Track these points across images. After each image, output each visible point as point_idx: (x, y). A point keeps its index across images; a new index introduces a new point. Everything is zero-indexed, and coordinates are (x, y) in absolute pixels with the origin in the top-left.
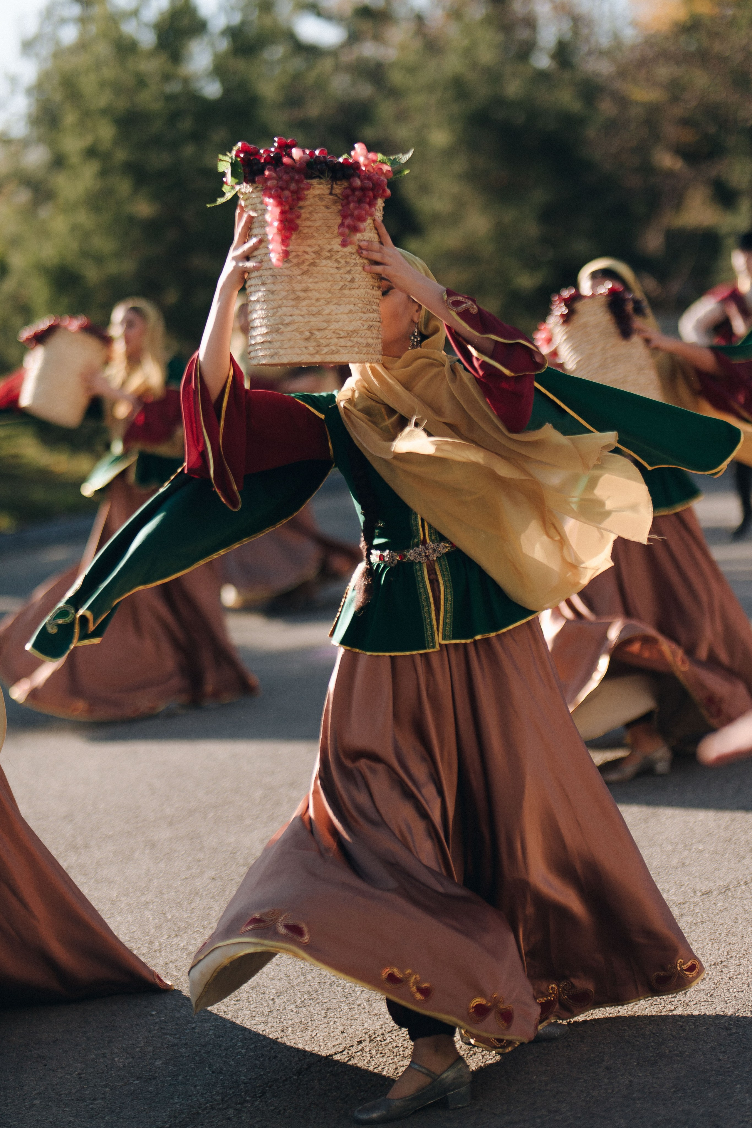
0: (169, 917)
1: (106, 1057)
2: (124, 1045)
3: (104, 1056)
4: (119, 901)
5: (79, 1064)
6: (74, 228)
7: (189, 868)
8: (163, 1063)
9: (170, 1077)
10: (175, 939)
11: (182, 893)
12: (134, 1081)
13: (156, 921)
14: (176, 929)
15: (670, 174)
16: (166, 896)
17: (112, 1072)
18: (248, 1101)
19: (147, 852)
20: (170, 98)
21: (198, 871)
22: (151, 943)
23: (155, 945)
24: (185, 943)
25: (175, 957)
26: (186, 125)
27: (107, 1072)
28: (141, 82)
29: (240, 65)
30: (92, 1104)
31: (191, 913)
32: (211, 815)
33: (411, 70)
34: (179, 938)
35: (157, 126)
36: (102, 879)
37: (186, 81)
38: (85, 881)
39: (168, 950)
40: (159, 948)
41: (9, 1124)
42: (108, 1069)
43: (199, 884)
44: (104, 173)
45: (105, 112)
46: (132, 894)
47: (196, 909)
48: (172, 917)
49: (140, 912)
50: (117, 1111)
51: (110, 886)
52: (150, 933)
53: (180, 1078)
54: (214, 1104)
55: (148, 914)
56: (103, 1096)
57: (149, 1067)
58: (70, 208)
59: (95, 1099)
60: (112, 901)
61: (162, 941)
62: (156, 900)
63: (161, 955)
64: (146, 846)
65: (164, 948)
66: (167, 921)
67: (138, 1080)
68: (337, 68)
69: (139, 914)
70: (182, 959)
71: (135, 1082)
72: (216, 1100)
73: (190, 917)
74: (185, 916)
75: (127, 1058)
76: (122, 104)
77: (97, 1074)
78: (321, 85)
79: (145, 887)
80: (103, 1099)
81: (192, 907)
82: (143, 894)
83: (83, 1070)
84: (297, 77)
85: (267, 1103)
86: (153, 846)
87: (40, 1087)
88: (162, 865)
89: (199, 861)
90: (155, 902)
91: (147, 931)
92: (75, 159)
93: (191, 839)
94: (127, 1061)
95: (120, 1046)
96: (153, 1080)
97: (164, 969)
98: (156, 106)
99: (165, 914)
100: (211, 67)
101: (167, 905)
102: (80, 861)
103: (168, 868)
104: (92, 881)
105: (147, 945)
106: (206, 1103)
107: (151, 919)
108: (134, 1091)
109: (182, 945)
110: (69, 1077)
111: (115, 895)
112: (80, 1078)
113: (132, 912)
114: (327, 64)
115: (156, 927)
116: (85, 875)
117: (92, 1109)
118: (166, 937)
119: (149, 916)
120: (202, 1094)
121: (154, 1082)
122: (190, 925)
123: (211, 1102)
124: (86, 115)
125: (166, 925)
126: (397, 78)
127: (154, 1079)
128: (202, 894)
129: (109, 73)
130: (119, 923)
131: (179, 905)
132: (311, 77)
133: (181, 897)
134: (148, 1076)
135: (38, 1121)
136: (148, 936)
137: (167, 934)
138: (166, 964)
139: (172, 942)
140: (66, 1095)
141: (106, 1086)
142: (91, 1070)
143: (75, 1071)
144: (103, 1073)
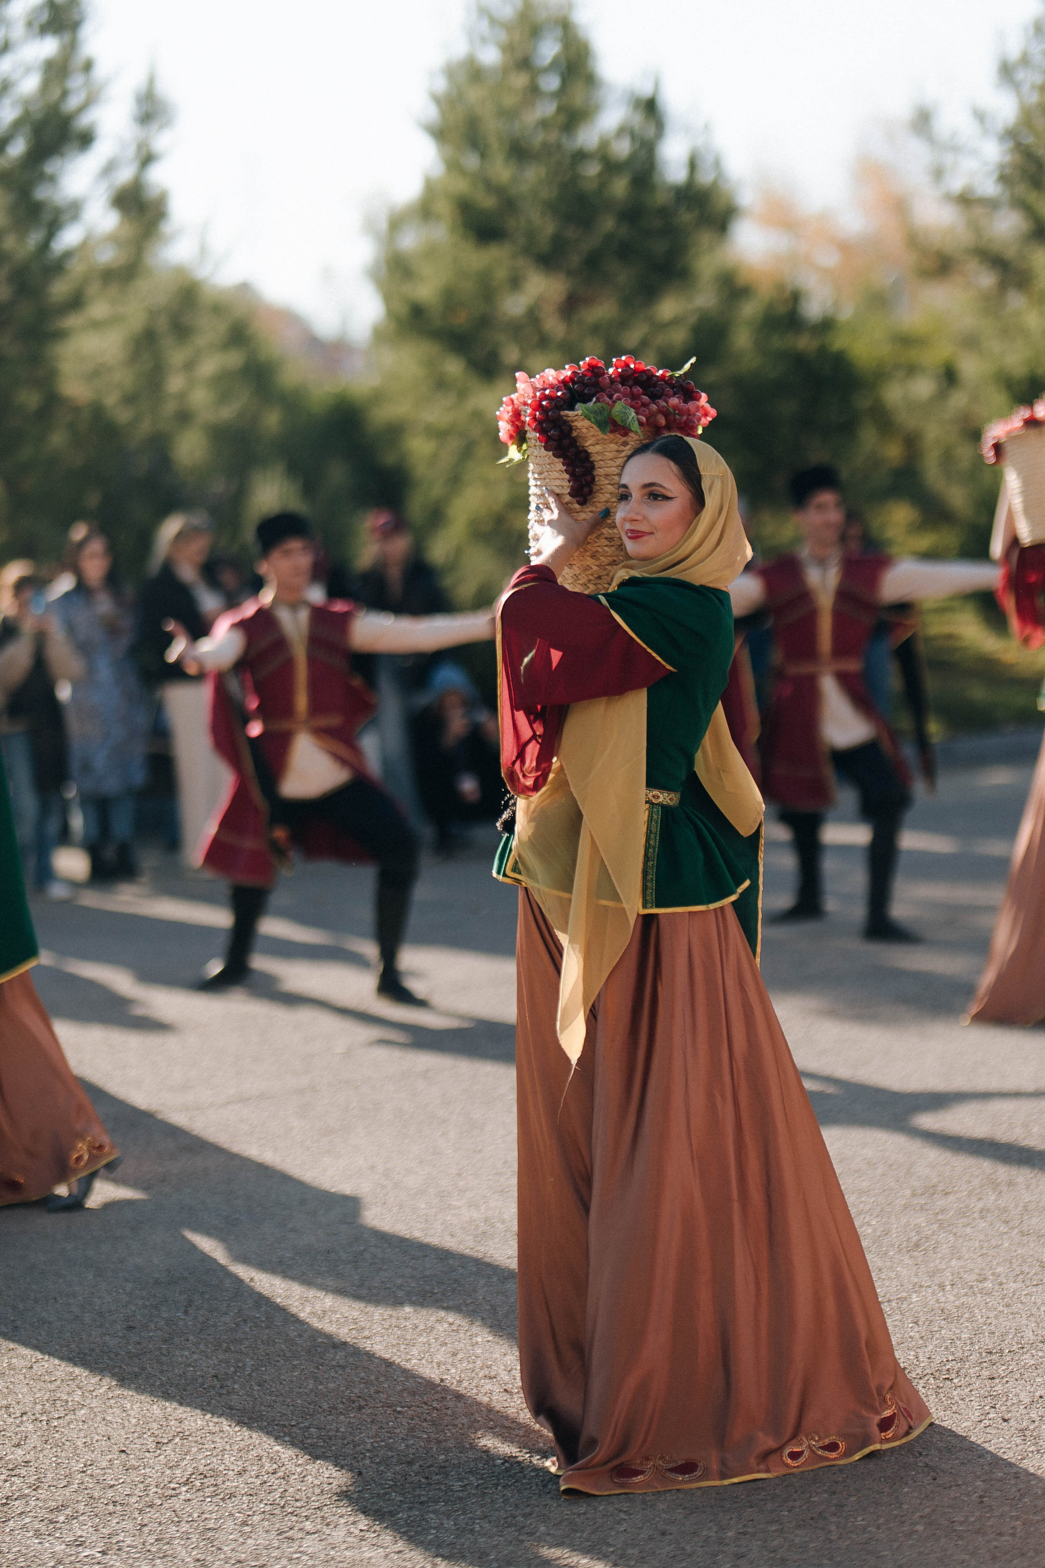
5: (980, 1483)
17: (1026, 1500)
30: (996, 1540)
36: (1029, 1231)
38: (1005, 1231)
41: (880, 1552)
50: (1031, 1553)
51: (1039, 1241)
56: (1012, 1531)
59: (1000, 1534)
77: (1006, 1500)
80: (1013, 1535)
83: (985, 1492)
87: (926, 1508)
110: (966, 1499)
112: (982, 1502)
116: (1006, 1222)
117: (996, 1547)
135: (920, 1554)
140: (961, 1523)
141: (1017, 1518)
142: (998, 1493)
143: (975, 1492)
144: (1013, 1499)
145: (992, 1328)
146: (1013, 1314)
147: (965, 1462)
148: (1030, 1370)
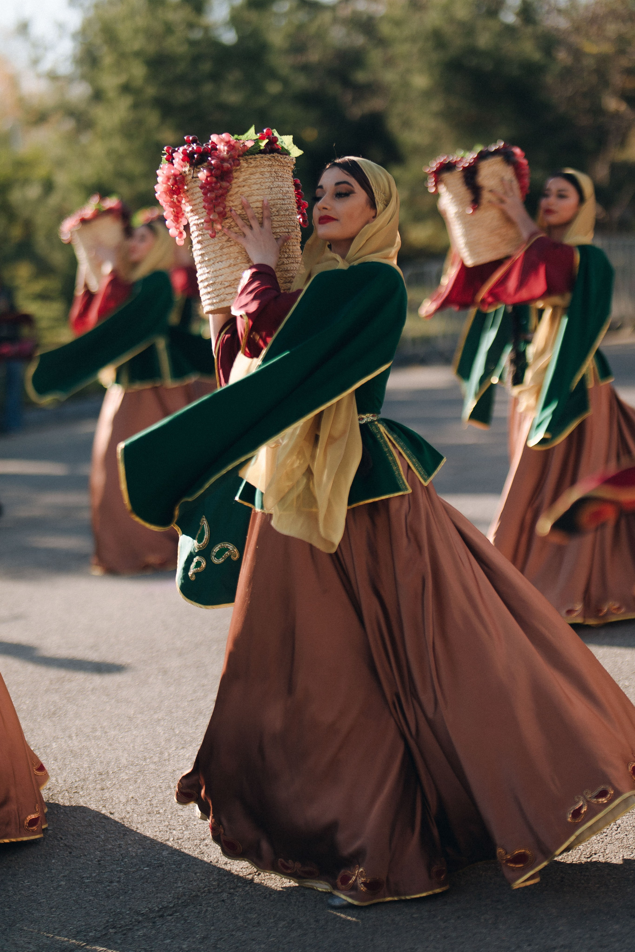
0: (177, 732)
1: (121, 847)
2: (137, 838)
3: (120, 846)
4: (135, 717)
5: (98, 853)
6: (110, 153)
7: (195, 692)
8: (169, 854)
9: (175, 865)
10: (182, 750)
11: (188, 713)
12: (144, 867)
13: (166, 735)
14: (183, 742)
15: (617, 115)
16: (175, 715)
17: (126, 860)
18: (239, 887)
19: (160, 677)
20: (193, 43)
21: (202, 694)
22: (161, 753)
23: (164, 755)
24: (190, 754)
25: (181, 765)
26: (206, 67)
27: (122, 860)
28: (169, 29)
29: (253, 16)
30: (109, 886)
31: (196, 729)
32: (215, 647)
33: (397, 23)
34: (185, 750)
35: (181, 67)
36: (122, 699)
37: (207, 29)
38: (107, 701)
39: (176, 759)
40: (168, 758)
41: (39, 900)
42: (123, 857)
43: (203, 705)
44: (136, 106)
45: (137, 54)
46: (146, 713)
47: (200, 726)
48: (180, 732)
49: (153, 728)
50: (130, 892)
51: (128, 705)
52: (161, 745)
53: (183, 866)
54: (211, 889)
55: (160, 729)
56: (118, 880)
57: (157, 856)
58: (106, 135)
59: (111, 882)
60: (130, 718)
61: (170, 752)
62: (167, 718)
63: (169, 763)
64: (159, 672)
65: (172, 758)
66: (175, 735)
67: (147, 867)
68: (335, 20)
69: (152, 729)
70: (187, 767)
71: (145, 869)
72: (213, 885)
73: (194, 733)
74: (191, 732)
75: (139, 849)
76: (151, 48)
77: (114, 861)
78: (321, 35)
79: (157, 706)
80: (118, 882)
81: (197, 724)
82: (155, 713)
83: (102, 858)
84: (301, 27)
85: (256, 889)
86: (165, 672)
87: (66, 871)
88: (172, 689)
89: (203, 686)
90: (165, 719)
91: (159, 743)
92: (111, 94)
93: (198, 667)
94: (139, 851)
95: (132, 838)
96: (160, 868)
97: (172, 775)
98: (182, 49)
99: (173, 729)
100: (228, 18)
101: (175, 723)
102: (103, 684)
103: (177, 691)
104: (113, 701)
105: (158, 755)
106: (205, 887)
107: (162, 733)
108: (144, 876)
109: (187, 755)
110: (90, 863)
111: (132, 713)
112: (100, 864)
113: (146, 727)
114: (326, 17)
115: (166, 740)
116: (108, 695)
117: (109, 890)
118: (174, 749)
119: (160, 731)
120: (202, 880)
121: (161, 869)
122: (195, 739)
123: (209, 887)
124: (122, 56)
125: (175, 739)
126: (386, 29)
127: (161, 866)
128: (205, 713)
129: (141, 21)
130: (135, 736)
131: (186, 723)
132: (313, 28)
133: (188, 715)
134: (156, 863)
135: (63, 899)
136: (159, 747)
137: (175, 747)
138: (174, 771)
139: (179, 753)
140: (88, 878)
141: (121, 871)
142: (109, 858)
143: (95, 858)
144: (118, 860)
145: (102, 759)
146: (114, 750)
147: (89, 841)
148: (125, 783)
